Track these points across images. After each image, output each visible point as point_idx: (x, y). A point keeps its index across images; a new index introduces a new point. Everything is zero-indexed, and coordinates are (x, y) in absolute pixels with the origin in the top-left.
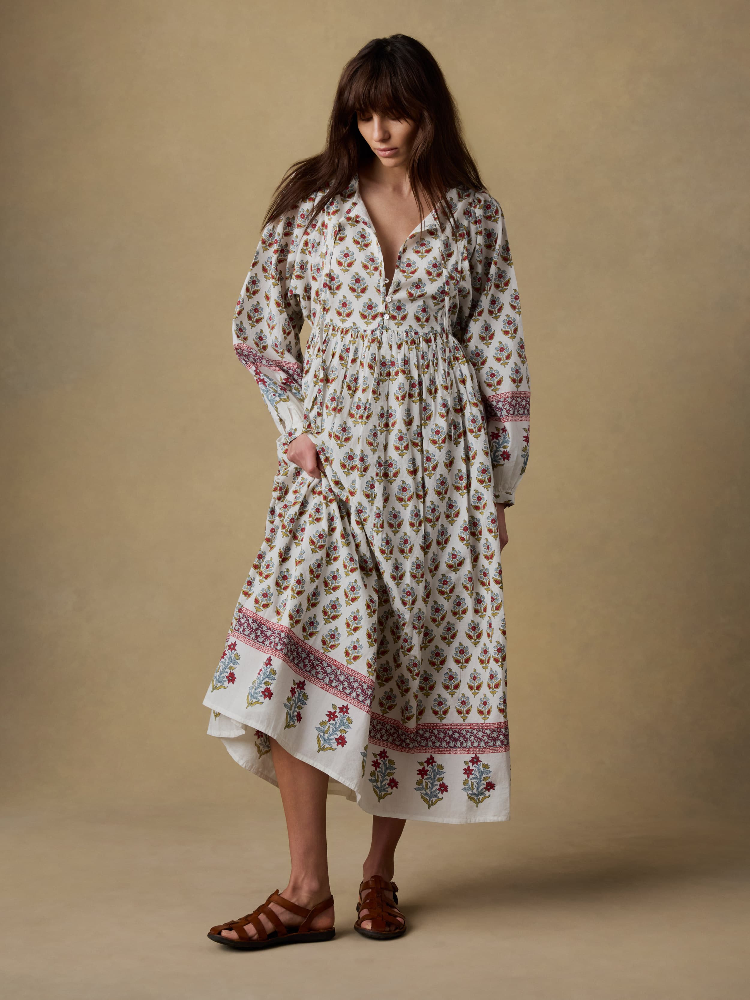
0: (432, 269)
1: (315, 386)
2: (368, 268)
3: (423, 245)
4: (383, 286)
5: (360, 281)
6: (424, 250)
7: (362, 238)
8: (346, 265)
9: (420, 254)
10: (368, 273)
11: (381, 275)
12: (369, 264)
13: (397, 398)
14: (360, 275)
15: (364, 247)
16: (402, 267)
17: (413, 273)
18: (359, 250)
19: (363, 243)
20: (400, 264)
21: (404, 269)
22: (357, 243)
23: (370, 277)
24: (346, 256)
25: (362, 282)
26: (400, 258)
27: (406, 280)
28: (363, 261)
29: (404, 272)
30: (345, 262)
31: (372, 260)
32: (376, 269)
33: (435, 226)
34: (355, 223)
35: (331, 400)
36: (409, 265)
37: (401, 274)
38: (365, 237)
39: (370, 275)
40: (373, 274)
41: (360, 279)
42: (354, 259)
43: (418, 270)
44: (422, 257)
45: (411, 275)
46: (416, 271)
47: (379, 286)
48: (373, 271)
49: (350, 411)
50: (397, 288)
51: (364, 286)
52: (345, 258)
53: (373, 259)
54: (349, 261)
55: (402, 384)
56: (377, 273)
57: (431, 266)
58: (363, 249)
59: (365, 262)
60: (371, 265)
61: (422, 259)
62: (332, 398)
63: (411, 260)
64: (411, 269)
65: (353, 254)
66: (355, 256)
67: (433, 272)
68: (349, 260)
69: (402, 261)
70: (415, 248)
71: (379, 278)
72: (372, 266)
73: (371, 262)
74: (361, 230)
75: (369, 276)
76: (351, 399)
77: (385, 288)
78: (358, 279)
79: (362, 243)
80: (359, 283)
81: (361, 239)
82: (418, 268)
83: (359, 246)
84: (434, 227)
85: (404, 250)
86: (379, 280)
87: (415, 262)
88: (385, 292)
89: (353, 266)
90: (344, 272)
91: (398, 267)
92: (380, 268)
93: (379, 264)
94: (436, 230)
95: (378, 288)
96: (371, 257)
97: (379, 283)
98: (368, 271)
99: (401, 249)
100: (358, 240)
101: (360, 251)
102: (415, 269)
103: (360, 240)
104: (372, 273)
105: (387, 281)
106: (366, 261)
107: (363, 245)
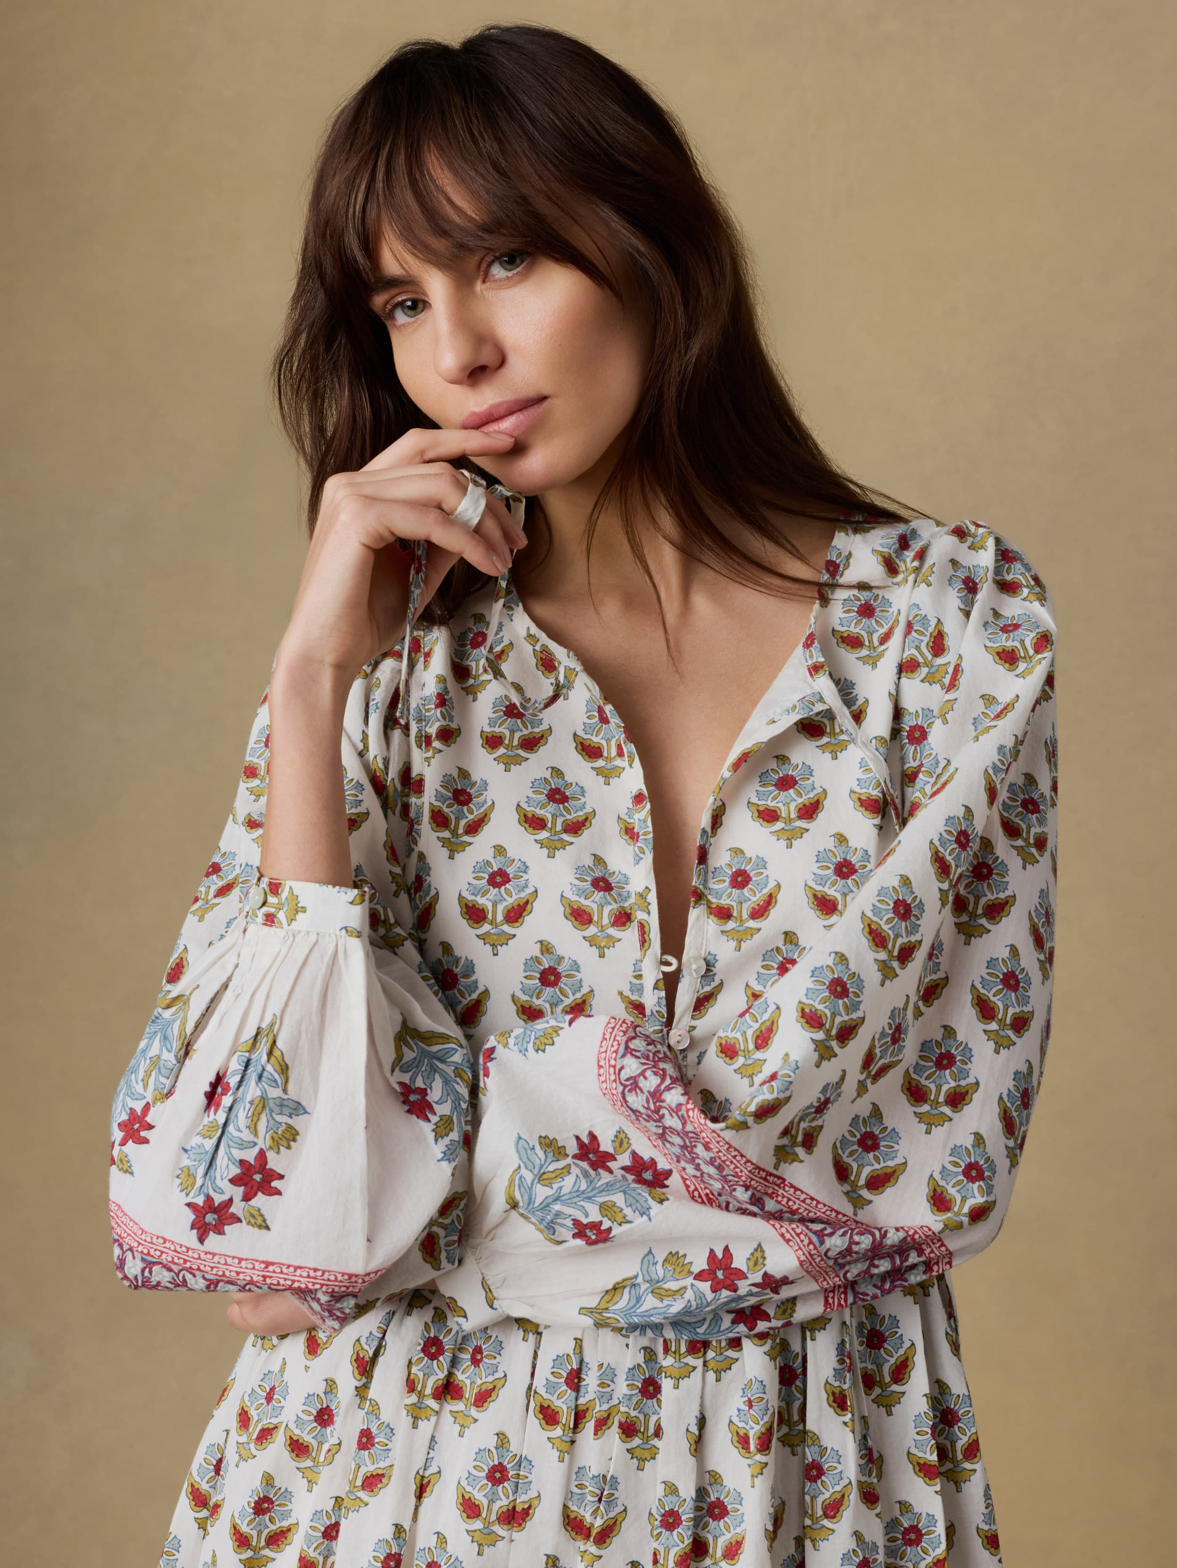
0: (834, 884)
1: (415, 1426)
2: (590, 921)
3: (786, 783)
4: (656, 987)
5: (558, 976)
6: (793, 806)
7: (555, 801)
8: (500, 917)
9: (779, 825)
10: (591, 941)
11: (644, 941)
12: (592, 902)
13: (743, 1441)
14: (560, 951)
15: (565, 837)
16: (718, 895)
17: (760, 912)
18: (545, 851)
19: (560, 821)
20: (705, 882)
21: (725, 902)
22: (535, 823)
23: (602, 956)
24: (498, 879)
25: (570, 981)
26: (703, 856)
27: (738, 948)
28: (569, 894)
29: (724, 914)
30: (495, 904)
31: (603, 884)
32: (623, 918)
33: (821, 700)
34: (521, 752)
35: (491, 1477)
36: (741, 879)
37: (712, 925)
38: (564, 799)
39: (600, 945)
40: (613, 941)
41: (560, 969)
42: (530, 890)
43: (780, 897)
44: (791, 837)
45: (752, 924)
46: (769, 902)
47: (640, 990)
48: (612, 931)
49: (565, 1507)
50: (707, 989)
51: (578, 995)
52: (494, 891)
53: (603, 879)
54: (510, 901)
55: (756, 1386)
56: (631, 935)
57: (830, 872)
58: (564, 845)
59: (574, 898)
60: (601, 907)
61: (790, 846)
62: (494, 1470)
63: (748, 855)
64: (753, 896)
65: (525, 868)
66: (534, 878)
67: (839, 896)
68: (510, 897)
69: (711, 869)
70: (755, 800)
71: (638, 954)
72: (607, 910)
73: (599, 896)
74: (548, 774)
75: (594, 951)
76: (561, 1460)
77: (663, 994)
78: (552, 971)
79: (554, 823)
80: (554, 984)
81: (552, 807)
82: (778, 886)
83: (544, 835)
84: (819, 707)
85: (717, 820)
86: (637, 964)
87: (762, 863)
88: (664, 1010)
89: (528, 919)
90: (494, 946)
91: (699, 896)
92: (640, 915)
93: (632, 900)
94: (830, 715)
95: (634, 998)
96: (598, 874)
97: (639, 977)
98: (592, 930)
99: (705, 821)
100: (540, 812)
101: (551, 856)
102: (766, 891)
103: (547, 812)
104: (609, 937)
105: (669, 964)
106: (581, 892)
107: (559, 828)
